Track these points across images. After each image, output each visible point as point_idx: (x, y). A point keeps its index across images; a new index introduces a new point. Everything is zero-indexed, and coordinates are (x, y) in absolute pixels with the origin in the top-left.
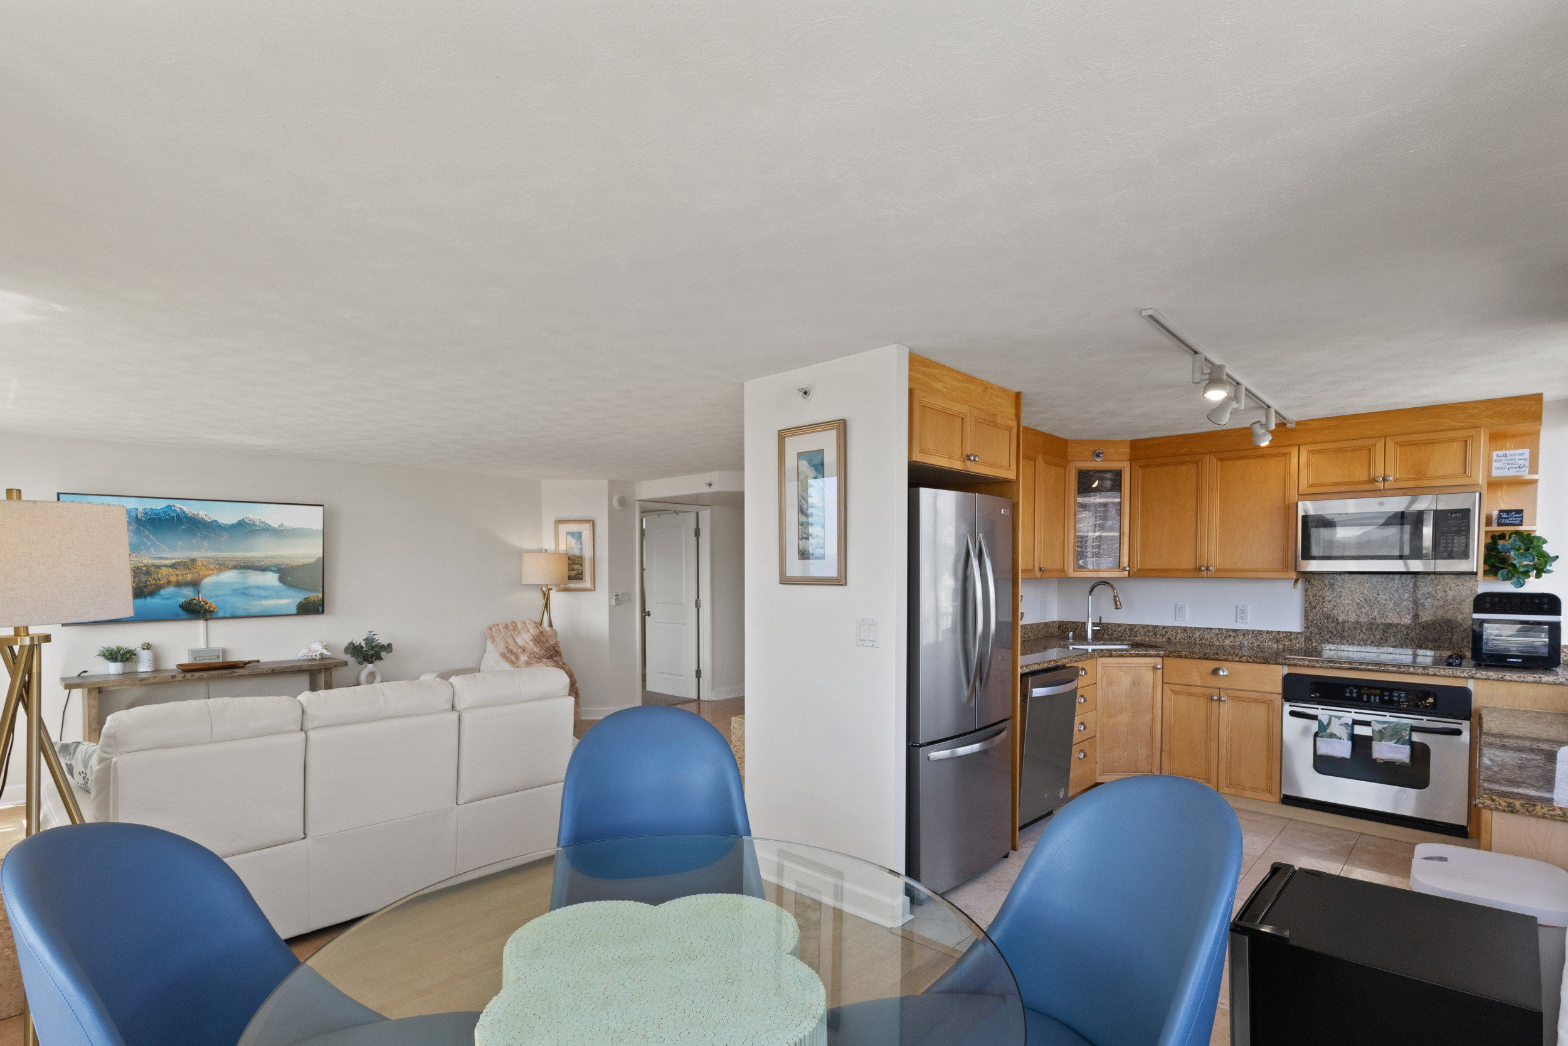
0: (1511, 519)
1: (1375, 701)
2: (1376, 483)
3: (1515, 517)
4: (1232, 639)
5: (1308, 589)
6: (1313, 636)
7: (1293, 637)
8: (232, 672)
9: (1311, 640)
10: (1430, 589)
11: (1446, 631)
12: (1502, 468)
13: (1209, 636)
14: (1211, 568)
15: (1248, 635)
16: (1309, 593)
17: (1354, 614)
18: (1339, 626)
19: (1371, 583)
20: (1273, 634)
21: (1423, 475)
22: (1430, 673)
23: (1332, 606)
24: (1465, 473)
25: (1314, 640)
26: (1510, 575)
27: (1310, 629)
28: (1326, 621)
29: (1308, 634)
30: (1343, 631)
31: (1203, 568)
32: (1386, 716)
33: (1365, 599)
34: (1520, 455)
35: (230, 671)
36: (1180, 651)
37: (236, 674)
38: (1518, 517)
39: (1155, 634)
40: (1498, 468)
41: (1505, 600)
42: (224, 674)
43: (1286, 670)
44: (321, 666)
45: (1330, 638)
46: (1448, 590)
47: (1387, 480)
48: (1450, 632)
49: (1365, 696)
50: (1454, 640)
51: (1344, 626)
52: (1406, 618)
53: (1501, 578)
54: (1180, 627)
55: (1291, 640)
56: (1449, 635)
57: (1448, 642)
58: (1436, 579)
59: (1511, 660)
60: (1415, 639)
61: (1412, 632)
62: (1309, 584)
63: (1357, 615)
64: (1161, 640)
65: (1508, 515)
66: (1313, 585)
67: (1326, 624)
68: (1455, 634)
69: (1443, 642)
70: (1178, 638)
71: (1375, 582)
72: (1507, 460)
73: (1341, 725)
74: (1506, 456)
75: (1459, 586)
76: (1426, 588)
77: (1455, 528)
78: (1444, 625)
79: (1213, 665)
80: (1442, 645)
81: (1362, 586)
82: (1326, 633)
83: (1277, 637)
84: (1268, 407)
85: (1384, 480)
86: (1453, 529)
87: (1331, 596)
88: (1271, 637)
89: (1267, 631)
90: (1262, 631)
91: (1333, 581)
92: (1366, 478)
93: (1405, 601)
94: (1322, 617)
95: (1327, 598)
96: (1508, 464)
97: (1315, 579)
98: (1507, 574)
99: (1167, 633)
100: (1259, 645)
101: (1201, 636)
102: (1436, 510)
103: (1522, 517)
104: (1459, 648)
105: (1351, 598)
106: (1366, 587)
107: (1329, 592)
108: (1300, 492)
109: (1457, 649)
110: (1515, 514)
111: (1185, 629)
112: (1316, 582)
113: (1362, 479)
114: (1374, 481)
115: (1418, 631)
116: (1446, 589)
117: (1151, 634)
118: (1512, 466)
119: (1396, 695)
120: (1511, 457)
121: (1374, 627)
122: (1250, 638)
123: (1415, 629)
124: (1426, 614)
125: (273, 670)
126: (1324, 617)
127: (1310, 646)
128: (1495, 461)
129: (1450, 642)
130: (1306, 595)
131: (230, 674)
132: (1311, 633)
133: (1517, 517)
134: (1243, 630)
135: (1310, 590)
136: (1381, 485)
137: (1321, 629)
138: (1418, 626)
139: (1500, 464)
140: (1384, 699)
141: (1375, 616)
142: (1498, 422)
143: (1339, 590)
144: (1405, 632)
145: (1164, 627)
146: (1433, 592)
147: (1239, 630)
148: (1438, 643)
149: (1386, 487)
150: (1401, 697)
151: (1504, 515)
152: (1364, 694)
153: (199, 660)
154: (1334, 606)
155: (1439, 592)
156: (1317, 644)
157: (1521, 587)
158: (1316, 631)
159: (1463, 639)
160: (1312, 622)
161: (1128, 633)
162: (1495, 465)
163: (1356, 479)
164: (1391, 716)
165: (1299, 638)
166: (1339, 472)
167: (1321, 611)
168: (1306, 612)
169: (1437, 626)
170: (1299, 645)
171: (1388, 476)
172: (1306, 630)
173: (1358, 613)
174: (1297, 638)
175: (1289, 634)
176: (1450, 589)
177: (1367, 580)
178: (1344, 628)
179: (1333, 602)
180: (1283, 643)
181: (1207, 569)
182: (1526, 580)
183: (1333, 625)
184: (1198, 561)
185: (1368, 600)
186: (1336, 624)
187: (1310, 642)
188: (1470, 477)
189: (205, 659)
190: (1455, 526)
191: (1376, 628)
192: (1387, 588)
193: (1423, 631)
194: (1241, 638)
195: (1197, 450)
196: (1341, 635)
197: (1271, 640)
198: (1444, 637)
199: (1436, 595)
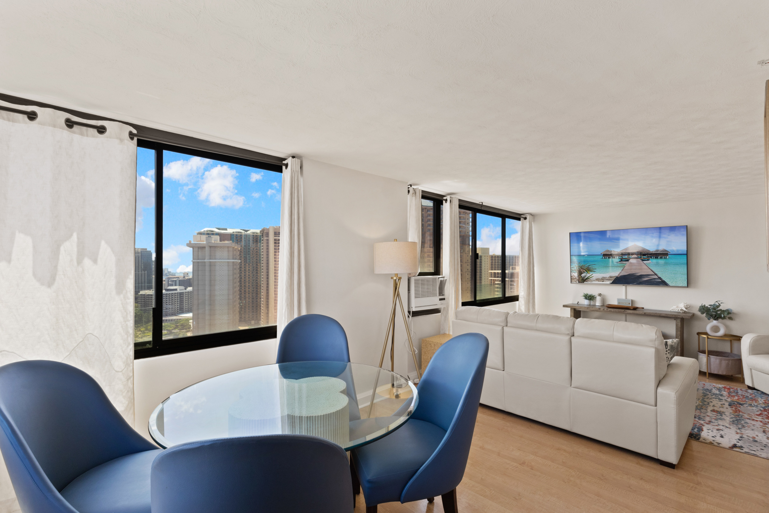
8: (624, 311)
35: (623, 310)
37: (626, 312)
42: (621, 311)
44: (673, 316)
125: (645, 313)
131: (623, 311)
153: (620, 304)
189: (623, 304)
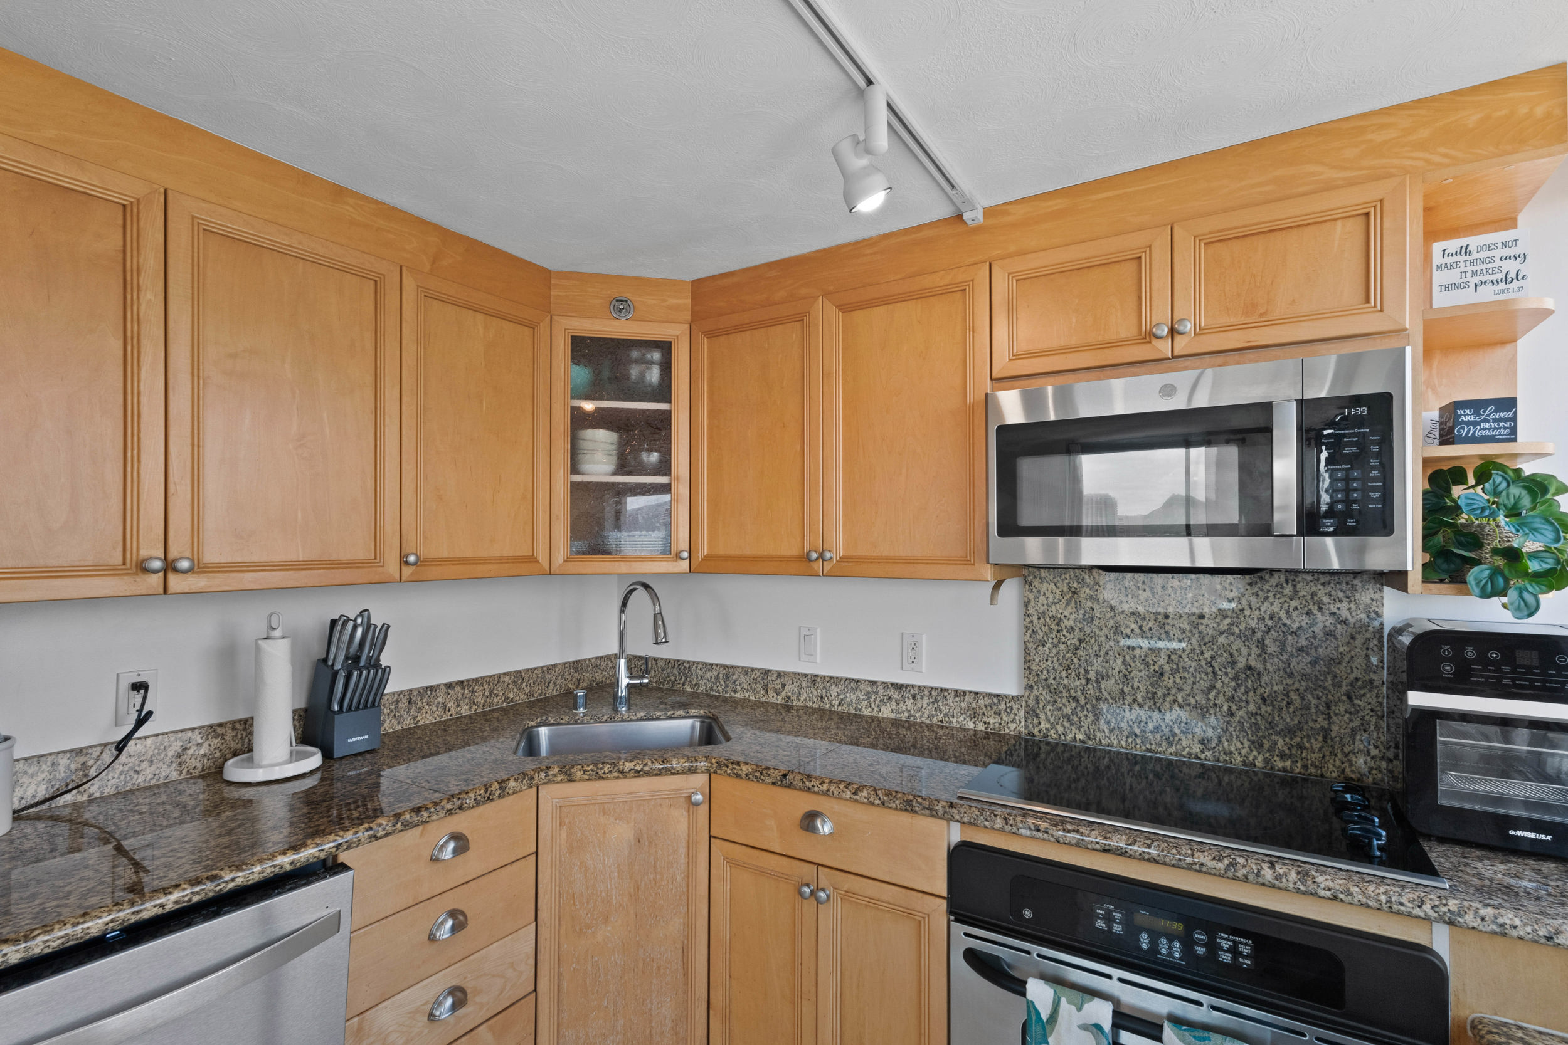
0: (1487, 425)
1: (1170, 955)
2: (1155, 342)
3: (1495, 420)
4: (893, 705)
5: (1029, 602)
6: (1041, 706)
7: (1003, 706)
9: (1037, 716)
10: (1276, 608)
11: (1313, 710)
12: (1457, 286)
13: (854, 698)
14: (828, 555)
15: (922, 698)
16: (1031, 611)
17: (1119, 661)
18: (1090, 686)
19: (1152, 589)
20: (967, 698)
21: (1261, 315)
22: (1322, 893)
23: (1075, 641)
24: (1368, 301)
25: (1042, 717)
26: (1501, 581)
27: (1035, 692)
28: (1064, 674)
29: (1031, 702)
30: (1098, 699)
31: (814, 555)
32: (1199, 1004)
33: (1141, 627)
34: (1505, 245)
36: (738, 764)
38: (1505, 420)
39: (765, 688)
40: (1447, 287)
41: (1495, 656)
43: (956, 834)
45: (1074, 712)
46: (1315, 609)
47: (1180, 333)
48: (1322, 713)
49: (1144, 936)
50: (1333, 734)
51: (1100, 689)
52: (1226, 674)
53: (1477, 590)
54: (806, 675)
55: (998, 714)
56: (1322, 722)
57: (1320, 739)
58: (1287, 582)
59: (1519, 833)
60: (1247, 725)
61: (1240, 709)
62: (1032, 591)
63: (1124, 662)
64: (774, 701)
65: (1477, 414)
66: (1039, 592)
67: (1066, 681)
68: (1335, 718)
69: (1309, 737)
70: (802, 699)
71: (1159, 588)
72: (1472, 262)
73: (1084, 1027)
74: (1467, 252)
75: (1341, 601)
76: (1266, 604)
77: (1354, 450)
78: (1310, 697)
79: (804, 803)
80: (1307, 745)
81: (1134, 596)
82: (1065, 700)
83: (974, 705)
84: (870, 82)
85: (1173, 332)
86: (1348, 450)
87: (1073, 617)
88: (963, 704)
89: (956, 691)
90: (947, 690)
91: (1075, 585)
92: (1133, 332)
93: (1222, 633)
94: (1057, 666)
95: (1066, 621)
96: (1474, 273)
97: (1042, 580)
98: (1491, 578)
99: (784, 686)
100: (942, 721)
101: (841, 697)
102: (1302, 400)
103: (1514, 419)
104: (1346, 755)
105: (1112, 623)
106: (1142, 598)
107: (1069, 609)
108: (994, 376)
109: (1340, 755)
110: (1496, 411)
111: (814, 679)
112: (1044, 586)
113: (1123, 335)
114: (1150, 336)
115: (1252, 707)
116: (1311, 607)
117: (759, 687)
118: (1484, 278)
119: (1226, 945)
120: (1482, 255)
121: (1160, 694)
122: (925, 705)
123: (1247, 702)
124: (1268, 665)
126: (1060, 664)
127: (1036, 730)
128: (1439, 267)
129: (1325, 738)
130: (1027, 615)
132: (1037, 701)
133: (1501, 420)
134: (913, 686)
135: (1032, 603)
136: (1164, 348)
137: (1056, 692)
138: (1251, 694)
139: (1452, 276)
140: (1195, 953)
141: (1161, 667)
142: (1445, 156)
143: (1089, 604)
144: (1225, 708)
145: (779, 674)
146: (1283, 614)
147: (907, 686)
148: (1298, 739)
149: (1176, 353)
150: (1241, 954)
151: (1467, 416)
152: (1141, 929)
154: (1080, 640)
155: (1294, 614)
156: (1048, 726)
157: (1530, 615)
158: (1045, 696)
159: (1354, 732)
160: (1038, 675)
161: (722, 683)
162: (1438, 278)
163: (1111, 336)
164: (1214, 1008)
165: (1015, 709)
166: (1074, 320)
167: (1054, 651)
168: (1027, 652)
169: (1294, 696)
170: (1014, 725)
171: (1181, 321)
172: (1027, 693)
173: (1127, 657)
174: (1012, 709)
175: (995, 700)
176: (1320, 609)
177: (1144, 583)
178: (1100, 692)
179: (1077, 630)
180: (984, 719)
181: (821, 556)
182: (1542, 597)
183: (1078, 683)
184: (807, 538)
185: (1146, 628)
186: (1084, 682)
187: (1035, 721)
188: (1382, 310)
190: (1351, 444)
191: (1165, 695)
192: (1185, 602)
193: (1264, 709)
194: (909, 702)
195: (804, 291)
196: (1094, 707)
197: (963, 712)
198: (1311, 724)
199: (1288, 622)
